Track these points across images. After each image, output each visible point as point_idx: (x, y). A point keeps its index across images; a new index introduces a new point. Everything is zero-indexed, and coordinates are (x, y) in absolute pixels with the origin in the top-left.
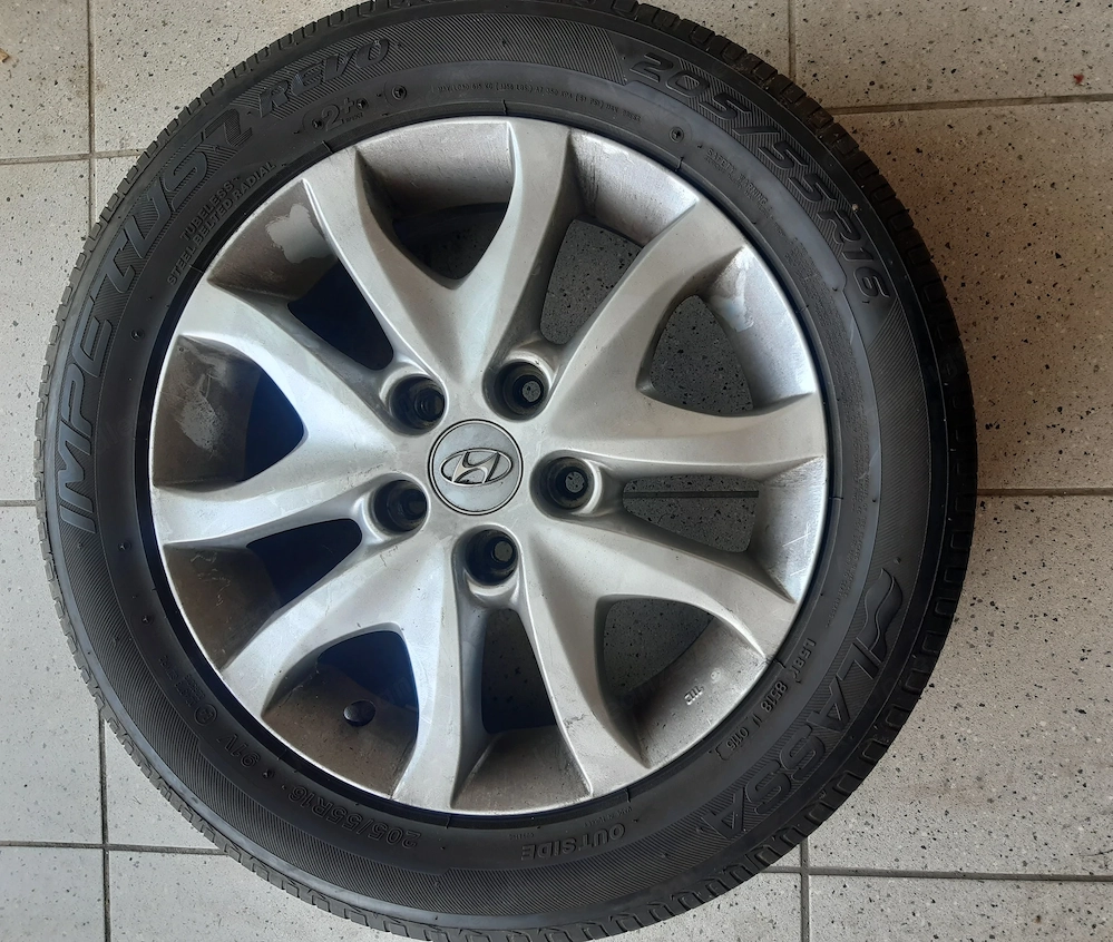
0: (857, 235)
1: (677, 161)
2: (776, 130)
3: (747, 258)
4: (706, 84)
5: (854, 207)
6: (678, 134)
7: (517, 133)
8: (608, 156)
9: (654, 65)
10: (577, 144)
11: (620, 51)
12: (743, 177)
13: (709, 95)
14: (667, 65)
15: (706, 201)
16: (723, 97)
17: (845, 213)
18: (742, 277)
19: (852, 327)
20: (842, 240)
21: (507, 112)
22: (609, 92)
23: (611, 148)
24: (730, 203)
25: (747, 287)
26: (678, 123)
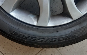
0: (22, 38)
1: (55, 28)
2: (44, 42)
3: (35, 24)
4: (59, 40)
5: (26, 41)
6: (57, 32)
7: (81, 14)
8: (65, 21)
9: (68, 38)
10: (71, 19)
11: (75, 36)
12: (44, 33)
13: (57, 39)
14: (66, 39)
15: (47, 26)
16: (55, 41)
17: (26, 39)
18: (34, 21)
19: (12, 25)
20: (23, 35)
21: (84, 15)
22: (72, 29)
23: (66, 22)
24: (43, 28)
25: (32, 20)
26: (58, 33)
